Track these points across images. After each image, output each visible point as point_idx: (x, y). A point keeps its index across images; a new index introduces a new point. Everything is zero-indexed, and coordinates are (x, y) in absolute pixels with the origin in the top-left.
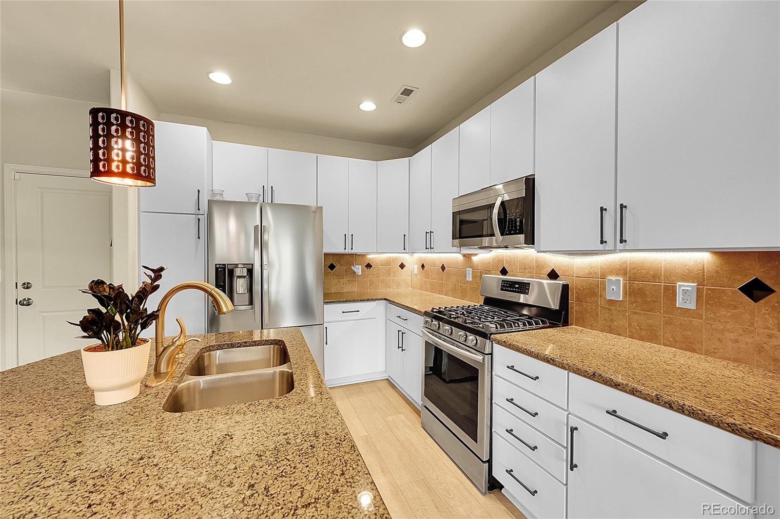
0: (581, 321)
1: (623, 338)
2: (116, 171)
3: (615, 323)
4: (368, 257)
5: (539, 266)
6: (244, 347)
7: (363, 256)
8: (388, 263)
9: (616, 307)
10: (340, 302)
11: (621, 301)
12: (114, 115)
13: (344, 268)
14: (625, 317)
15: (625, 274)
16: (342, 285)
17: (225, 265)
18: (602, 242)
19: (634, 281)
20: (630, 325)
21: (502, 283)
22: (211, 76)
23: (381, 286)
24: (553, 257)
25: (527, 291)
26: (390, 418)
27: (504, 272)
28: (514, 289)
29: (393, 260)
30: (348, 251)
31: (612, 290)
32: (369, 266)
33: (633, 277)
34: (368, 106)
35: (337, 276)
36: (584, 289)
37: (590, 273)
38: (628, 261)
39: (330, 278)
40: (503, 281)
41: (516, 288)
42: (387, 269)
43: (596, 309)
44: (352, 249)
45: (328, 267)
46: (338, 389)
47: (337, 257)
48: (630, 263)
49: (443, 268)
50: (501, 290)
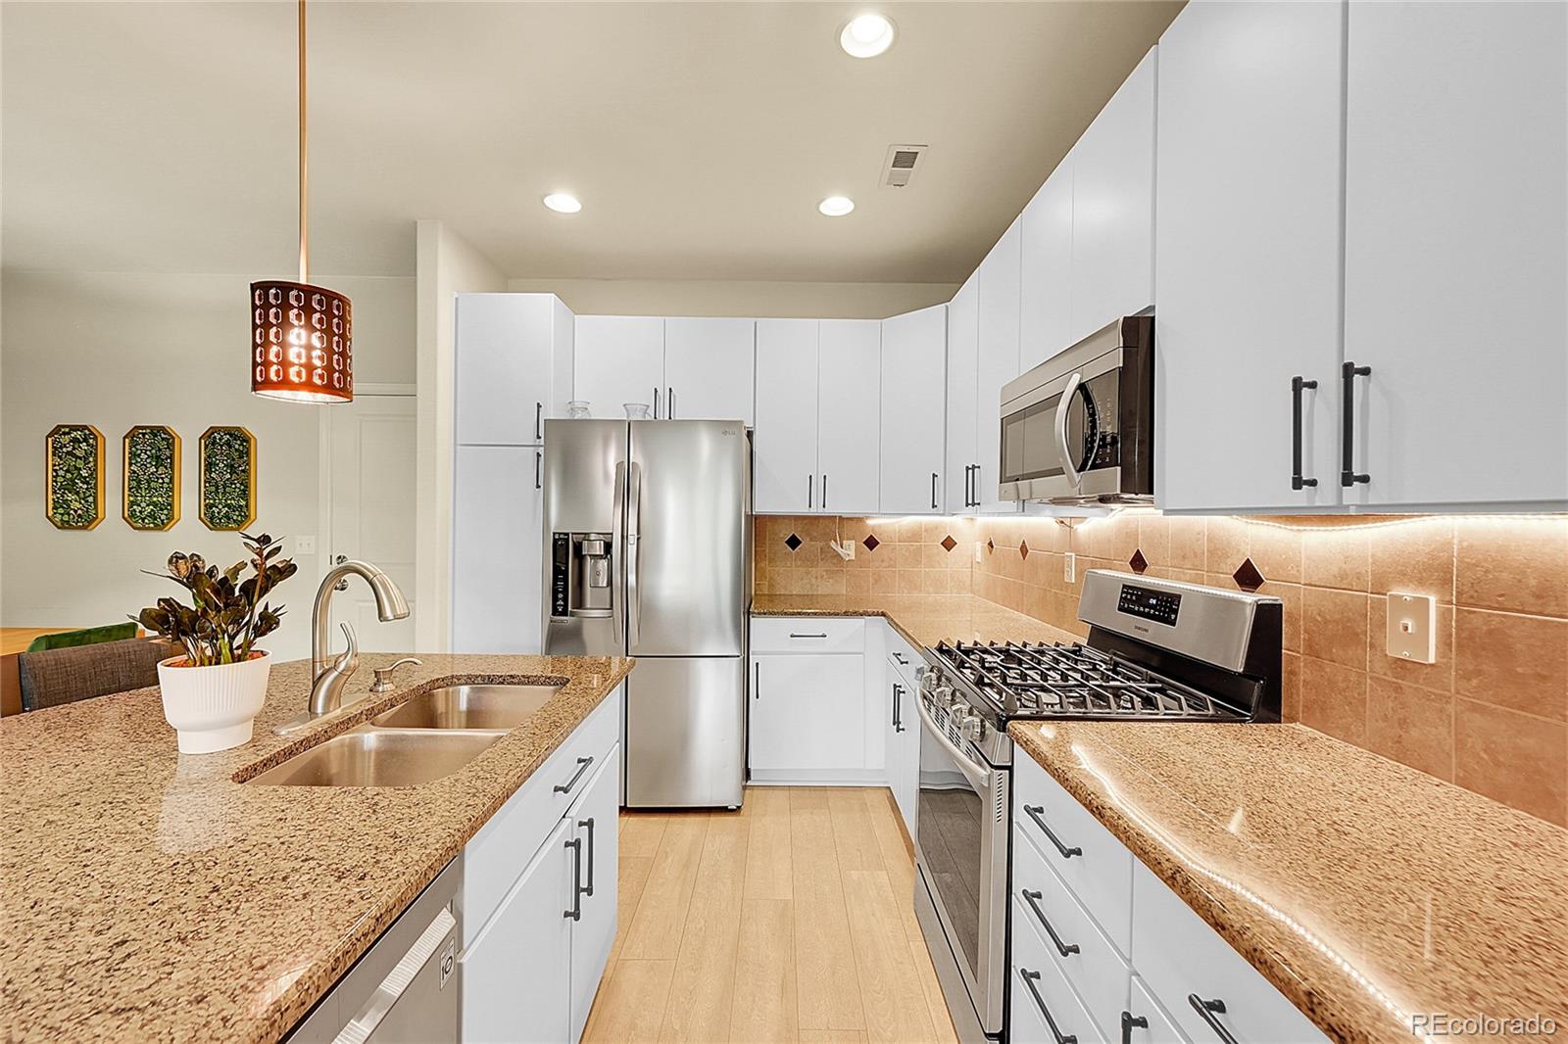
0: (1318, 715)
1: (1436, 780)
2: (295, 379)
3: (1415, 733)
4: (870, 522)
5: (1217, 550)
6: (508, 684)
7: (860, 520)
8: (915, 536)
9: (1417, 682)
10: (786, 613)
11: (1432, 665)
12: (294, 293)
13: (819, 544)
14: (1444, 717)
15: (1445, 582)
16: (814, 580)
17: (567, 534)
18: (1298, 483)
19: (1470, 605)
20: (1460, 744)
21: (1123, 592)
22: (548, 201)
23: (899, 586)
24: (1249, 526)
25: (1173, 617)
26: (855, 874)
27: (1138, 563)
28: (1147, 610)
29: (926, 530)
30: (816, 510)
31: (1401, 628)
32: (871, 543)
33: (1472, 592)
34: (837, 205)
35: (803, 561)
36: (1326, 622)
37: (1343, 576)
38: (1455, 541)
39: (789, 564)
40: (1124, 586)
41: (1151, 607)
42: (912, 548)
43: (1359, 683)
44: (824, 506)
45: (786, 542)
46: (781, 792)
47: (805, 522)
48: (1461, 549)
49: (1024, 550)
50: (1119, 610)
